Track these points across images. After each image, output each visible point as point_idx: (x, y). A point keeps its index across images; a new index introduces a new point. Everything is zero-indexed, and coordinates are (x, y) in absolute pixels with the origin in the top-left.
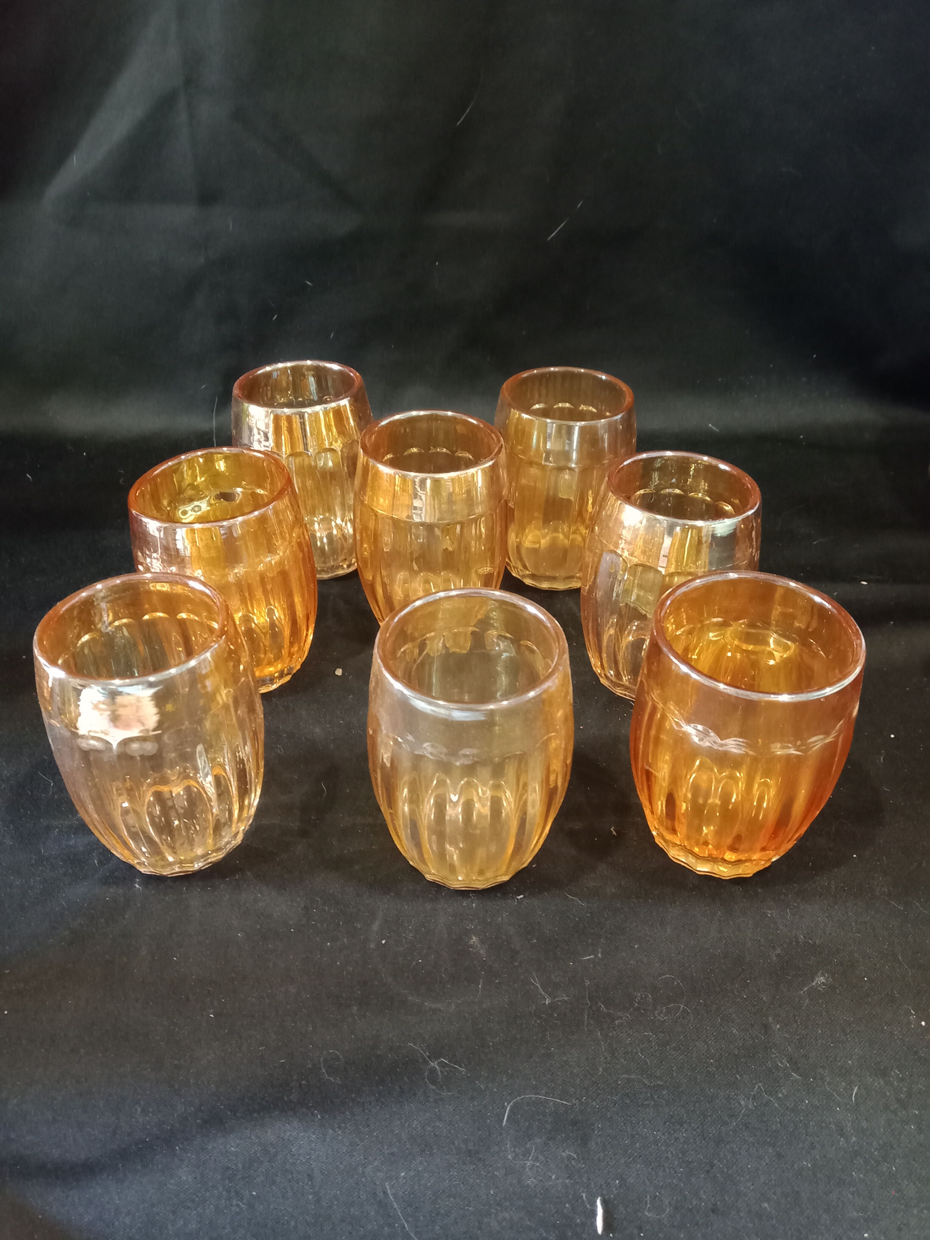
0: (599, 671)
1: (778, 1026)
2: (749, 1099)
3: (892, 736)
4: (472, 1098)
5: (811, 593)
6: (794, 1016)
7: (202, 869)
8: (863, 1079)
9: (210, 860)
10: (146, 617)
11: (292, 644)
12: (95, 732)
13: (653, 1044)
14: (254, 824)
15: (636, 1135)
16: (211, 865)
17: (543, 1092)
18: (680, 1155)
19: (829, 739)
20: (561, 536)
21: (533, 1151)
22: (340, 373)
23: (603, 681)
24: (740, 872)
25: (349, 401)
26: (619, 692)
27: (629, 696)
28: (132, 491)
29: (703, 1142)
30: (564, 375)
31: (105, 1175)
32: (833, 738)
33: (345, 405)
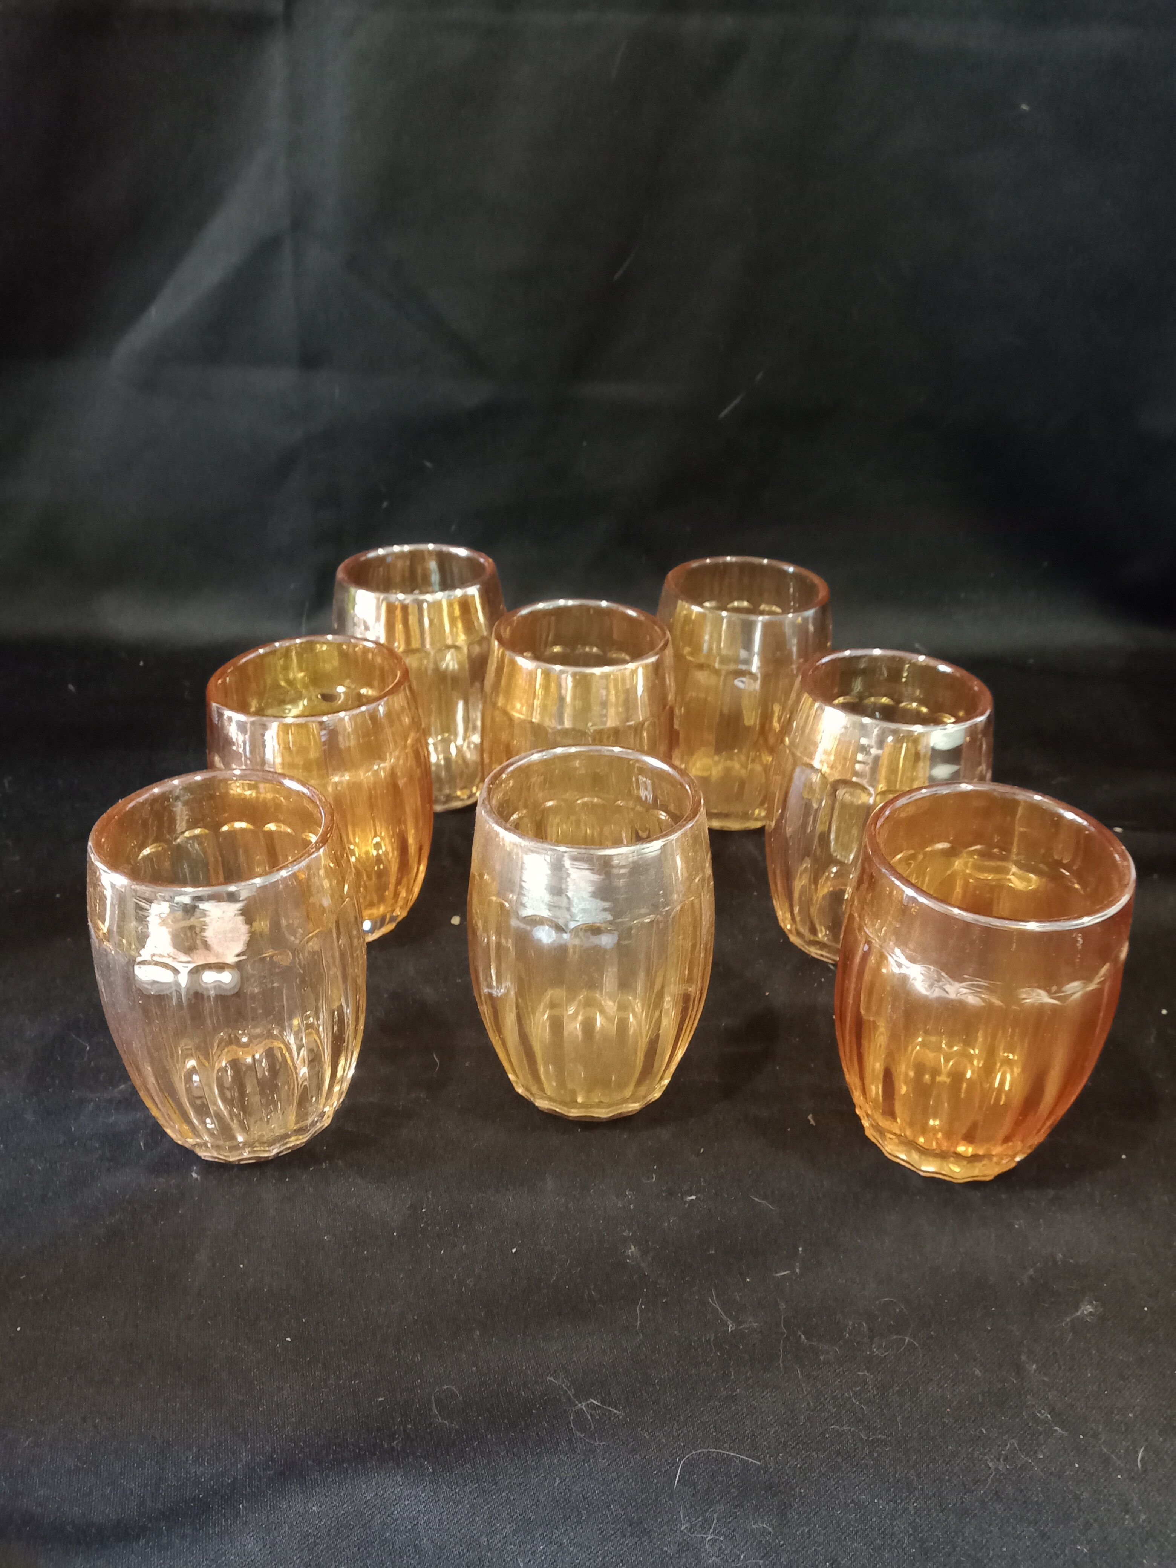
0: (789, 927)
1: (1034, 1366)
2: (999, 1460)
3: (1164, 1012)
4: (634, 1451)
5: (1063, 809)
6: (1055, 1354)
7: (280, 1155)
8: (1150, 1438)
9: (289, 1145)
10: (225, 828)
11: (399, 882)
12: (161, 956)
13: (870, 1387)
14: (346, 1102)
15: (851, 1503)
16: (290, 1151)
17: (726, 1445)
18: (911, 1531)
19: (1092, 987)
20: (737, 766)
21: (715, 1522)
22: (468, 559)
23: (793, 939)
24: (976, 1172)
25: (480, 591)
26: (814, 952)
27: (827, 957)
28: (212, 680)
29: (941, 1515)
30: (741, 567)
31: (142, 1542)
32: (1098, 984)
33: (473, 596)
